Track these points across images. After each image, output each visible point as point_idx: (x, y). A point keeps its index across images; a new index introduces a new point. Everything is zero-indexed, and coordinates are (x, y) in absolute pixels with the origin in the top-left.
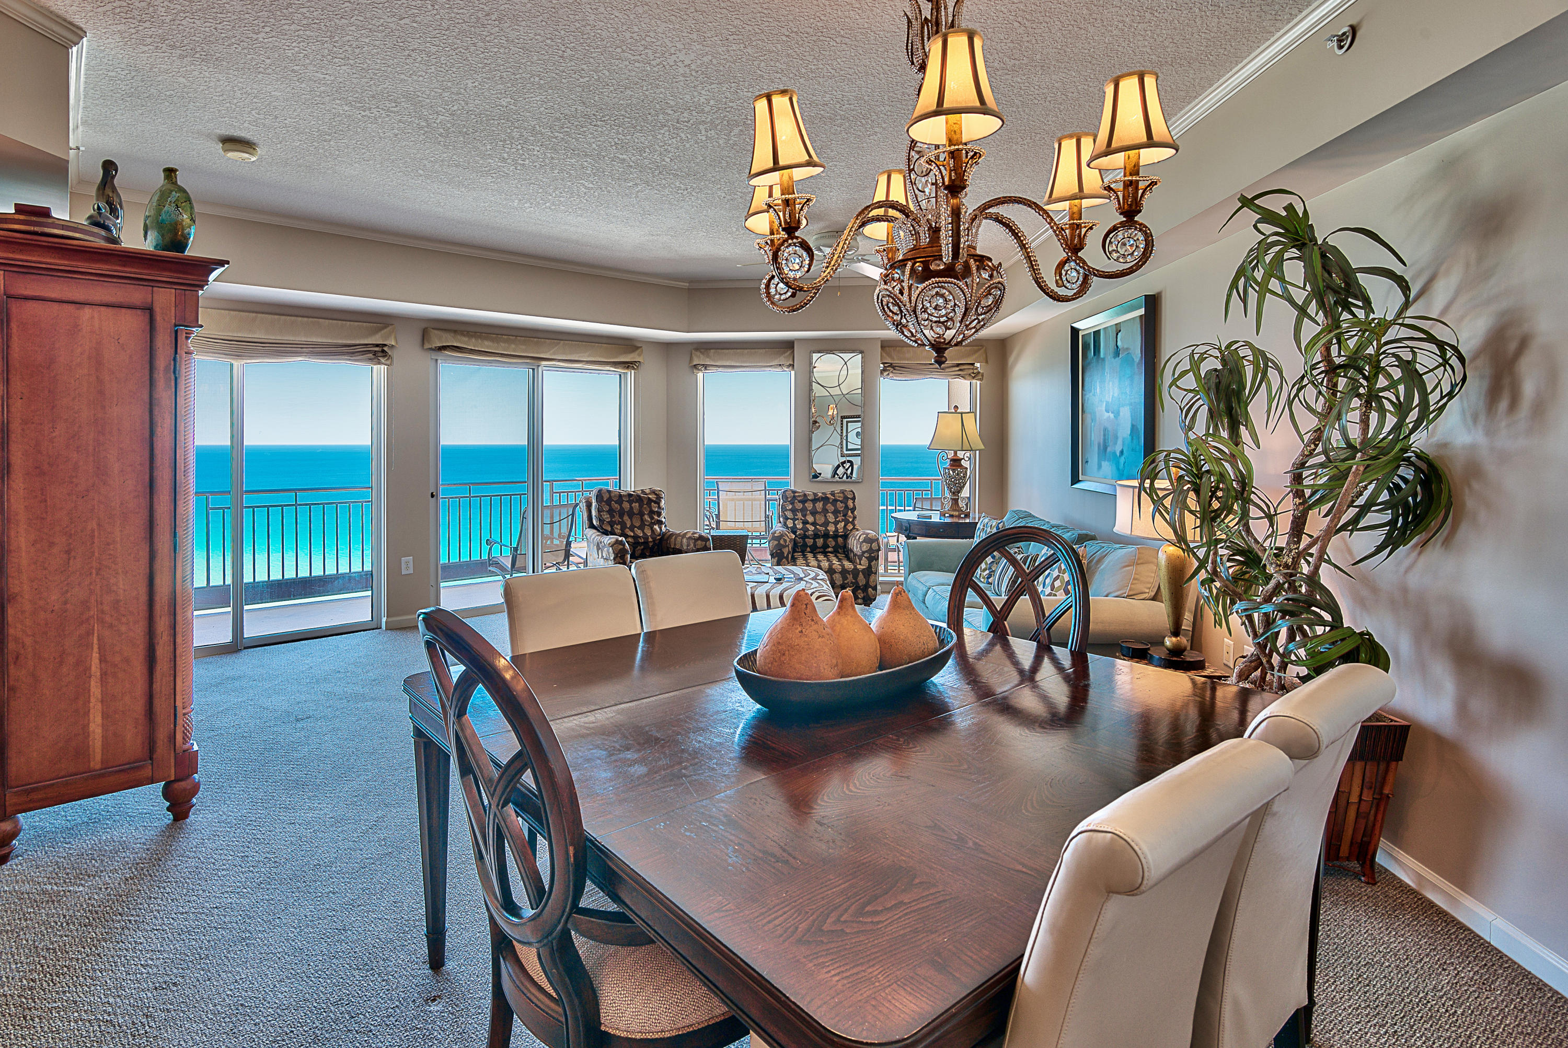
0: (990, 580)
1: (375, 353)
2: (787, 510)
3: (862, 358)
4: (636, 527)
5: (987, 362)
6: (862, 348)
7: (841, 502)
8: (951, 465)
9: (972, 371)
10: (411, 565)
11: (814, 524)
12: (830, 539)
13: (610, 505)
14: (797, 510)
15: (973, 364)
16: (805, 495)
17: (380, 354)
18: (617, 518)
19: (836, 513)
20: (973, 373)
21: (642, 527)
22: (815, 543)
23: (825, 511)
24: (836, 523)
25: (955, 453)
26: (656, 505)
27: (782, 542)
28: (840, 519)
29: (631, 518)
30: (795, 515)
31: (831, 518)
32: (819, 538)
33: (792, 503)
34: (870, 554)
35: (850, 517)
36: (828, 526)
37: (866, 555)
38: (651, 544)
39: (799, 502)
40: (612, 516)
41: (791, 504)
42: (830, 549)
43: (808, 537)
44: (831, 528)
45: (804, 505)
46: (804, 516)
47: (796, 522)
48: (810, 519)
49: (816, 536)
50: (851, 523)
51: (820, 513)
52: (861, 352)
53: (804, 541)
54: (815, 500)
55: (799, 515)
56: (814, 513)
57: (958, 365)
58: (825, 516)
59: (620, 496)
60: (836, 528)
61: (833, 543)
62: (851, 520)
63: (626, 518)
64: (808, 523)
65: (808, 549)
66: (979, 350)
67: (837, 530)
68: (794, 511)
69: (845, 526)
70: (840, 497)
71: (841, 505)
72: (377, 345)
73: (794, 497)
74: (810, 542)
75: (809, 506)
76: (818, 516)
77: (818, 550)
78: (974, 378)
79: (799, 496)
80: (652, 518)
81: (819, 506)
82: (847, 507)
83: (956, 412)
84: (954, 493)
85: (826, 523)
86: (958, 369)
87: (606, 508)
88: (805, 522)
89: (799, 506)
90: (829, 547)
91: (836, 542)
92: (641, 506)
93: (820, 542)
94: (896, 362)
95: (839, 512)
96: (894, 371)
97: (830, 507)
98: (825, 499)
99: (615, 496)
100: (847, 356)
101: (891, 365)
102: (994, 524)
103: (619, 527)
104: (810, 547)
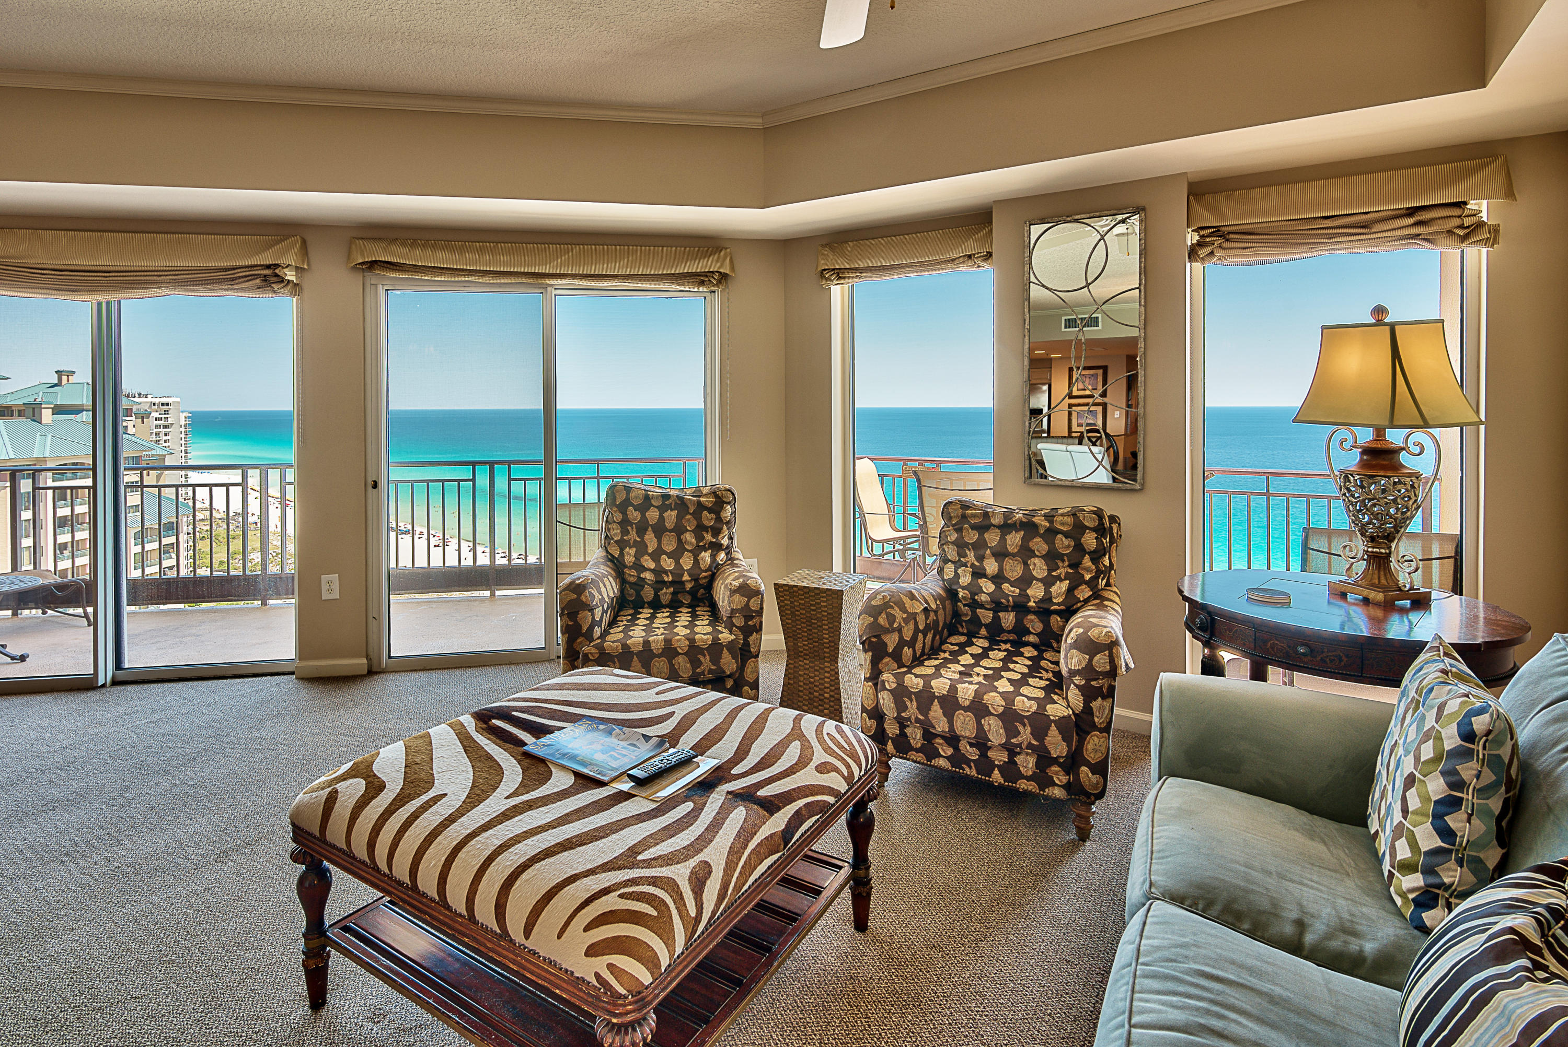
0: (1428, 917)
1: (265, 278)
2: (947, 543)
3: (1141, 221)
4: (665, 553)
5: (1510, 194)
6: (1141, 202)
7: (1066, 535)
8: (1363, 464)
9: (1457, 222)
10: (336, 587)
11: (998, 579)
12: (1031, 617)
13: (624, 513)
14: (967, 545)
15: (1461, 205)
16: (986, 515)
17: (273, 279)
18: (633, 536)
19: (1052, 558)
20: (1461, 227)
21: (676, 555)
22: (996, 619)
23: (1026, 553)
24: (1048, 582)
25: (1380, 433)
26: (713, 516)
27: (882, 620)
28: (1062, 571)
29: (659, 538)
30: (961, 554)
31: (1039, 568)
32: (1006, 609)
33: (959, 530)
34: (1088, 681)
35: (1088, 570)
36: (1029, 585)
37: (1077, 680)
38: (688, 586)
39: (973, 527)
40: (625, 532)
41: (957, 530)
42: (1031, 638)
43: (982, 606)
44: (1036, 592)
45: (981, 535)
46: (981, 558)
47: (960, 571)
48: (991, 566)
49: (998, 606)
50: (1088, 583)
51: (1014, 555)
52: (1138, 210)
53: (974, 613)
54: (1007, 527)
55: (971, 556)
56: (1001, 555)
57: (1411, 212)
58: (1026, 564)
59: (647, 498)
60: (1047, 591)
61: (1039, 627)
62: (1088, 577)
63: (650, 536)
64: (984, 575)
65: (983, 631)
66: (1488, 164)
67: (1048, 599)
68: (961, 546)
69: (1070, 590)
70: (1064, 523)
71: (1066, 542)
72: (268, 267)
73: (964, 517)
74: (986, 616)
75: (992, 538)
76: (1008, 563)
77: (1005, 637)
78: (1464, 239)
79: (974, 516)
80: (700, 538)
81: (1014, 540)
82: (1079, 548)
83: (1379, 323)
84: (1372, 539)
85: (1026, 580)
86: (1411, 221)
87: (619, 517)
88: (979, 574)
89: (972, 536)
90: (1030, 633)
91: (1047, 624)
92: (680, 517)
93: (1008, 619)
94: (1231, 221)
95: (1061, 557)
96: (1226, 245)
97: (1039, 545)
98: (1029, 527)
99: (637, 497)
100: (1103, 223)
101: (1218, 232)
102: (1453, 706)
103: (633, 551)
104: (987, 626)
